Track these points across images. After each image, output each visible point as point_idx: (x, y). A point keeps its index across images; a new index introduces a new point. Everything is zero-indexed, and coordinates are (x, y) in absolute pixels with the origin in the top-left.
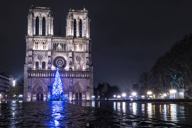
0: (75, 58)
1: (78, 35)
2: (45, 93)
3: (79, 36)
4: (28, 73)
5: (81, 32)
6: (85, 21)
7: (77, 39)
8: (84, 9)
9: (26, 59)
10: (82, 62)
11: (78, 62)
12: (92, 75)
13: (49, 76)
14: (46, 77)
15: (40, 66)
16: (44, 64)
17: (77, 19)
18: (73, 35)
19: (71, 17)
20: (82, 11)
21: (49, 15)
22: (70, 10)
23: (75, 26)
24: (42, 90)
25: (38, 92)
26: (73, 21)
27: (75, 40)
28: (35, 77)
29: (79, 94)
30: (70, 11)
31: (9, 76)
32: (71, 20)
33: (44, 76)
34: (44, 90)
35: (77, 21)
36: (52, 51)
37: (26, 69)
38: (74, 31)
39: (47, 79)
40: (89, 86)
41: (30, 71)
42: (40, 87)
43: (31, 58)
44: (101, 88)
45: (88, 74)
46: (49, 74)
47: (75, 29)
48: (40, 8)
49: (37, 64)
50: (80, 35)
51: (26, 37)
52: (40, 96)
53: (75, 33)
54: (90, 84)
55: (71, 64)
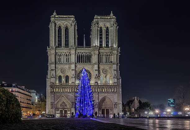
0: (101, 71)
1: (104, 45)
2: (69, 109)
3: (105, 46)
4: (51, 88)
5: (107, 42)
6: (112, 28)
7: (103, 49)
8: (112, 15)
9: (49, 72)
10: (108, 76)
11: (105, 75)
12: (121, 90)
13: (73, 91)
14: (69, 92)
15: (63, 80)
16: (67, 78)
17: (102, 26)
18: (99, 45)
19: (96, 25)
20: (109, 17)
21: (72, 25)
22: (95, 17)
23: (101, 35)
24: (66, 106)
25: (61, 108)
26: (99, 29)
27: (101, 51)
28: (58, 92)
29: (105, 110)
30: (96, 18)
31: (31, 92)
32: (97, 29)
33: (67, 91)
34: (68, 107)
35: (104, 29)
36: (76, 63)
37: (48, 84)
38: (100, 41)
39: (71, 95)
40: (116, 101)
41: (53, 86)
42: (64, 102)
43: (53, 72)
44: (130, 104)
45: (116, 88)
46: (73, 89)
47: (101, 38)
48: (62, 16)
49: (60, 78)
50: (107, 45)
51: (48, 48)
52: (63, 112)
54: (118, 100)
55: (96, 77)
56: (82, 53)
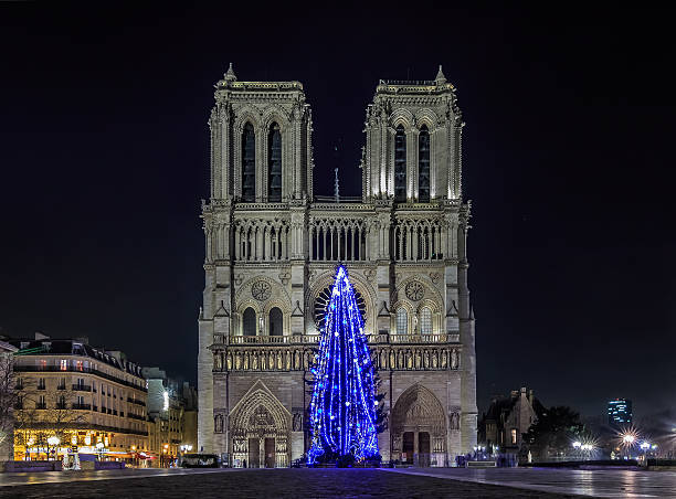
0: (401, 292)
1: (411, 192)
2: (282, 434)
3: (416, 195)
4: (216, 354)
5: (424, 182)
6: (443, 129)
7: (411, 208)
8: (440, 78)
9: (207, 296)
10: (427, 310)
11: (413, 306)
12: (473, 360)
13: (297, 365)
14: (284, 371)
15: (262, 323)
16: (275, 317)
17: (406, 122)
18: (392, 192)
19: (384, 115)
20: (430, 89)
21: (292, 115)
22: (379, 88)
23: (401, 155)
24: (271, 422)
25: (254, 432)
26: (394, 132)
27: (401, 214)
28: (242, 371)
29: (416, 437)
30: (381, 92)
31: (144, 373)
32: (384, 130)
33: (275, 367)
34: (279, 425)
35: (412, 133)
36: (308, 262)
37: (205, 340)
38: (396, 179)
39: (288, 379)
40: (458, 403)
41: (222, 348)
42: (262, 410)
43: (225, 295)
44: (503, 415)
45: (457, 353)
46: (298, 359)
47: (400, 168)
48: (258, 84)
49: (249, 316)
50: (422, 192)
51: (204, 207)
52: (262, 447)
53: (400, 182)
54: (464, 396)
55: (384, 312)
56: (332, 223)
